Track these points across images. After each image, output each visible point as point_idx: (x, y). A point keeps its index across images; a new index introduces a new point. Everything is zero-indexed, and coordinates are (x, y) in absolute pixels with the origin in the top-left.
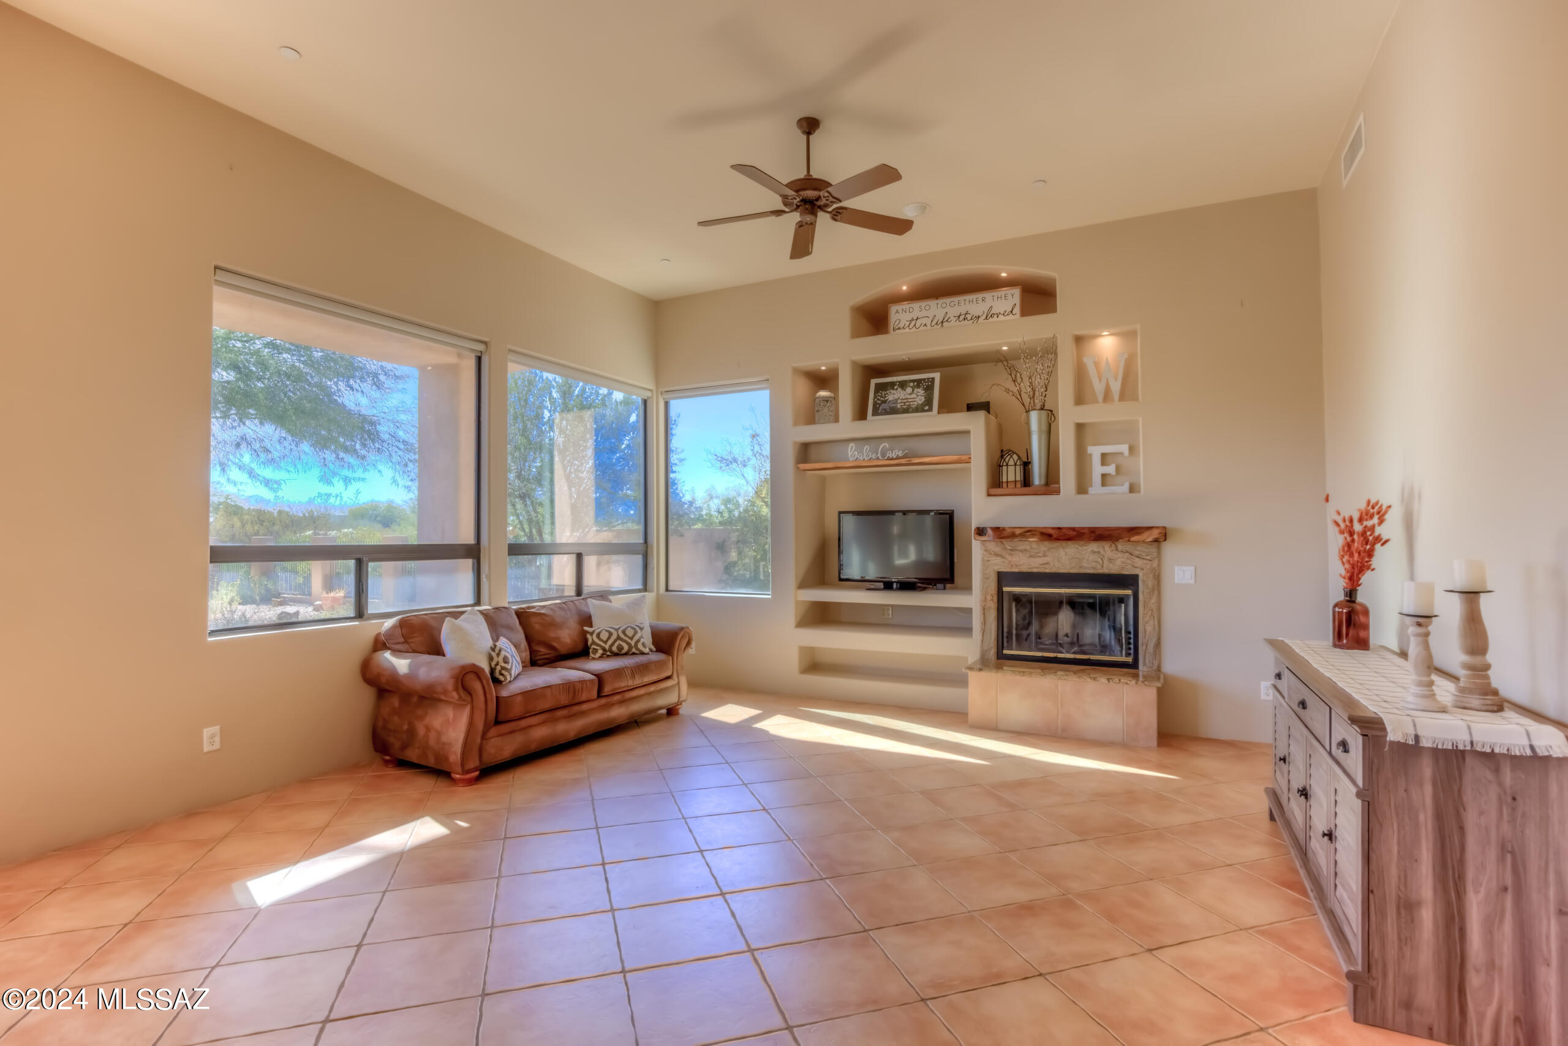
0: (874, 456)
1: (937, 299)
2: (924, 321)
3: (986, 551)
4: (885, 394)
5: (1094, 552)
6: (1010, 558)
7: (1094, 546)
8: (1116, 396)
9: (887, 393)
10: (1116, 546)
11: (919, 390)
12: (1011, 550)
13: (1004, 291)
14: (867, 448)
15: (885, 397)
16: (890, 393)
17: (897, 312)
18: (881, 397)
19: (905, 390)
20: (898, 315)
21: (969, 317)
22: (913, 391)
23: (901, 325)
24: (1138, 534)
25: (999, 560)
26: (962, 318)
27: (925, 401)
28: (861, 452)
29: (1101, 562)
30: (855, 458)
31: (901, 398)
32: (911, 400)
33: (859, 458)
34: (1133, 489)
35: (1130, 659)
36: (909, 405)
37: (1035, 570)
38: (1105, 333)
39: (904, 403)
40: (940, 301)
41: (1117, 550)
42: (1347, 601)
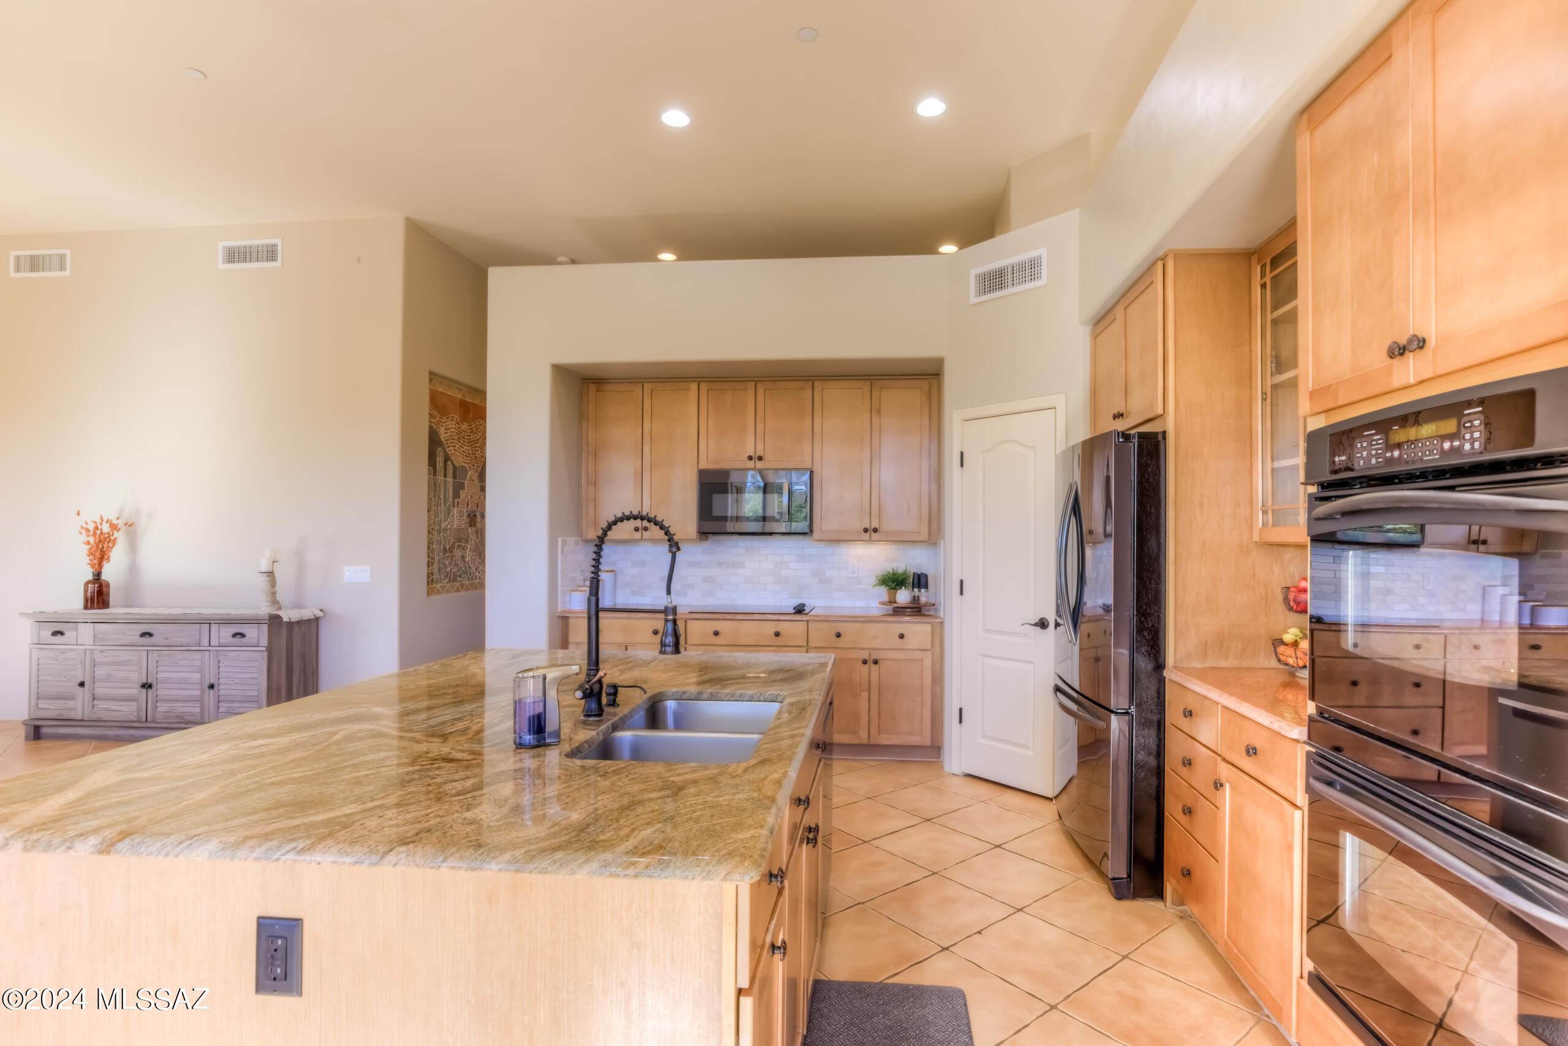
42: (95, 579)
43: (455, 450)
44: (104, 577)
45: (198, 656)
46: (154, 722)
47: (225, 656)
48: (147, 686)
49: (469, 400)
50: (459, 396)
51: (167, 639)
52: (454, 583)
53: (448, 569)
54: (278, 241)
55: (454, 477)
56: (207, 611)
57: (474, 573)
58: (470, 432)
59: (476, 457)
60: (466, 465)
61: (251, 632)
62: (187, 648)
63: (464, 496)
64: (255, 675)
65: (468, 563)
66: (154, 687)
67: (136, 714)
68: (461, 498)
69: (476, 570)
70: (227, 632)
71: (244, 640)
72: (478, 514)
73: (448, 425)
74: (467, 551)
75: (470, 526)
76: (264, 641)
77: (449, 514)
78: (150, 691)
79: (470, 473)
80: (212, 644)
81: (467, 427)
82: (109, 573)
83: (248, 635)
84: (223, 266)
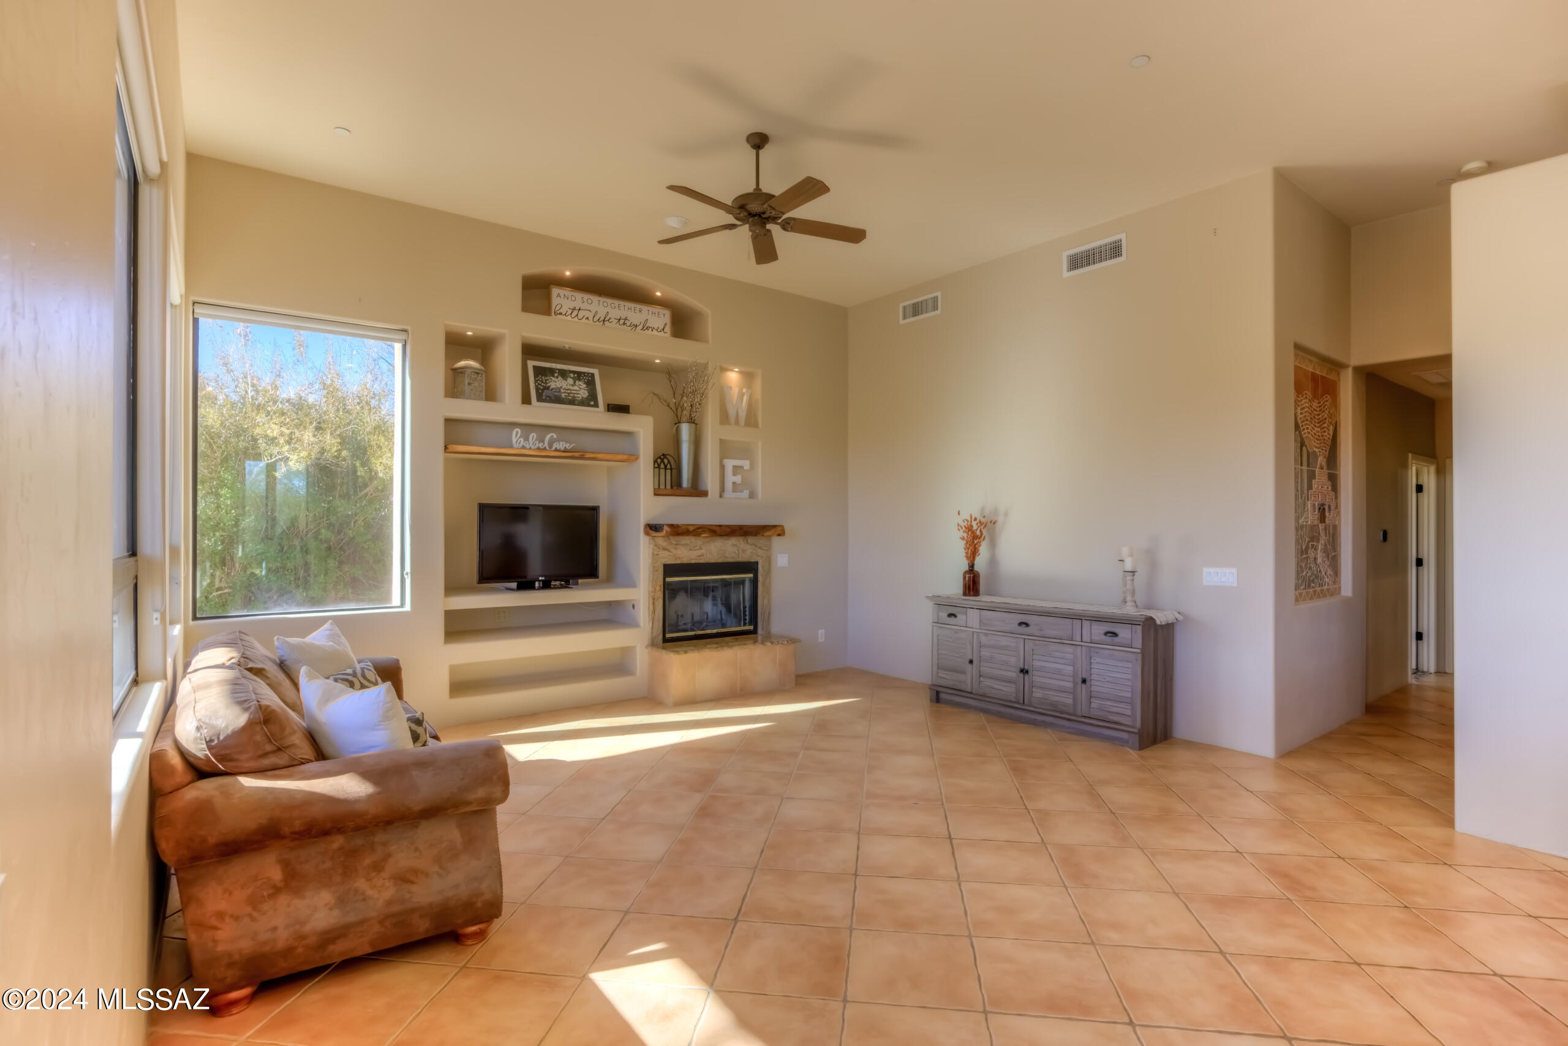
0: (541, 445)
1: (600, 296)
2: (587, 314)
3: (656, 545)
4: (546, 380)
5: (733, 545)
6: (674, 551)
7: (733, 541)
8: (742, 421)
9: (547, 380)
10: (747, 540)
11: (581, 383)
12: (676, 544)
13: (657, 309)
14: (533, 436)
15: (546, 383)
16: (551, 379)
17: (559, 295)
18: (542, 382)
19: (566, 380)
20: (560, 298)
21: (628, 323)
22: (575, 382)
23: (563, 311)
24: (769, 530)
25: (665, 554)
26: (622, 322)
27: (588, 396)
28: (527, 439)
29: (737, 552)
30: (521, 445)
31: (563, 387)
32: (574, 392)
33: (525, 445)
34: (752, 495)
35: (752, 628)
36: (574, 397)
37: (693, 562)
38: (736, 370)
39: (569, 393)
40: (602, 299)
41: (747, 543)
42: (970, 570)
43: (1309, 433)
44: (976, 568)
45: (1069, 649)
46: (1030, 705)
47: (1097, 653)
48: (1024, 671)
49: (1318, 372)
50: (1311, 369)
51: (1041, 630)
52: (1309, 590)
53: (1304, 573)
54: (1122, 236)
55: (1308, 466)
56: (1078, 607)
57: (1323, 578)
58: (1320, 410)
59: (1324, 439)
60: (1317, 450)
61: (1124, 633)
62: (1060, 641)
63: (1316, 486)
64: (1129, 677)
65: (1319, 566)
66: (1030, 673)
67: (1014, 695)
68: (1314, 490)
69: (1325, 574)
70: (1098, 630)
71: (1116, 639)
72: (1327, 508)
73: (1302, 405)
74: (1319, 552)
75: (1321, 523)
76: (1138, 642)
77: (1305, 508)
78: (1026, 677)
79: (1320, 458)
80: (1085, 639)
81: (1317, 405)
82: (980, 564)
83: (1121, 635)
84: (1066, 274)
